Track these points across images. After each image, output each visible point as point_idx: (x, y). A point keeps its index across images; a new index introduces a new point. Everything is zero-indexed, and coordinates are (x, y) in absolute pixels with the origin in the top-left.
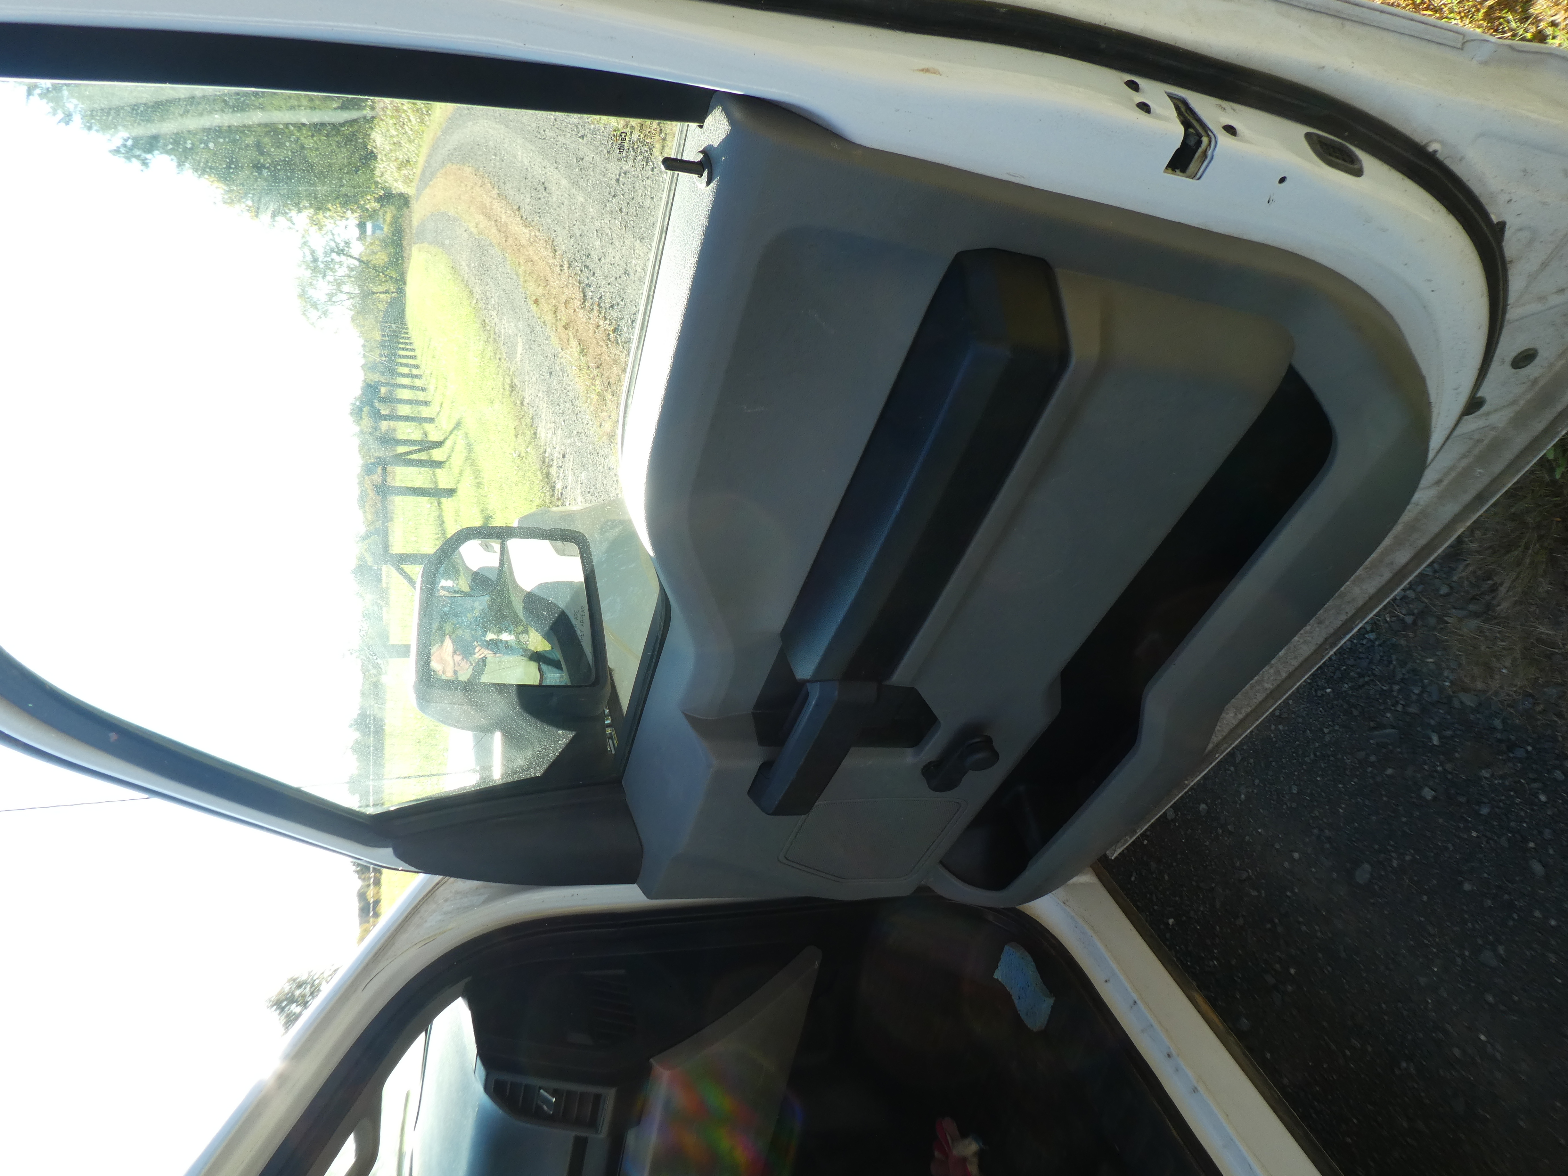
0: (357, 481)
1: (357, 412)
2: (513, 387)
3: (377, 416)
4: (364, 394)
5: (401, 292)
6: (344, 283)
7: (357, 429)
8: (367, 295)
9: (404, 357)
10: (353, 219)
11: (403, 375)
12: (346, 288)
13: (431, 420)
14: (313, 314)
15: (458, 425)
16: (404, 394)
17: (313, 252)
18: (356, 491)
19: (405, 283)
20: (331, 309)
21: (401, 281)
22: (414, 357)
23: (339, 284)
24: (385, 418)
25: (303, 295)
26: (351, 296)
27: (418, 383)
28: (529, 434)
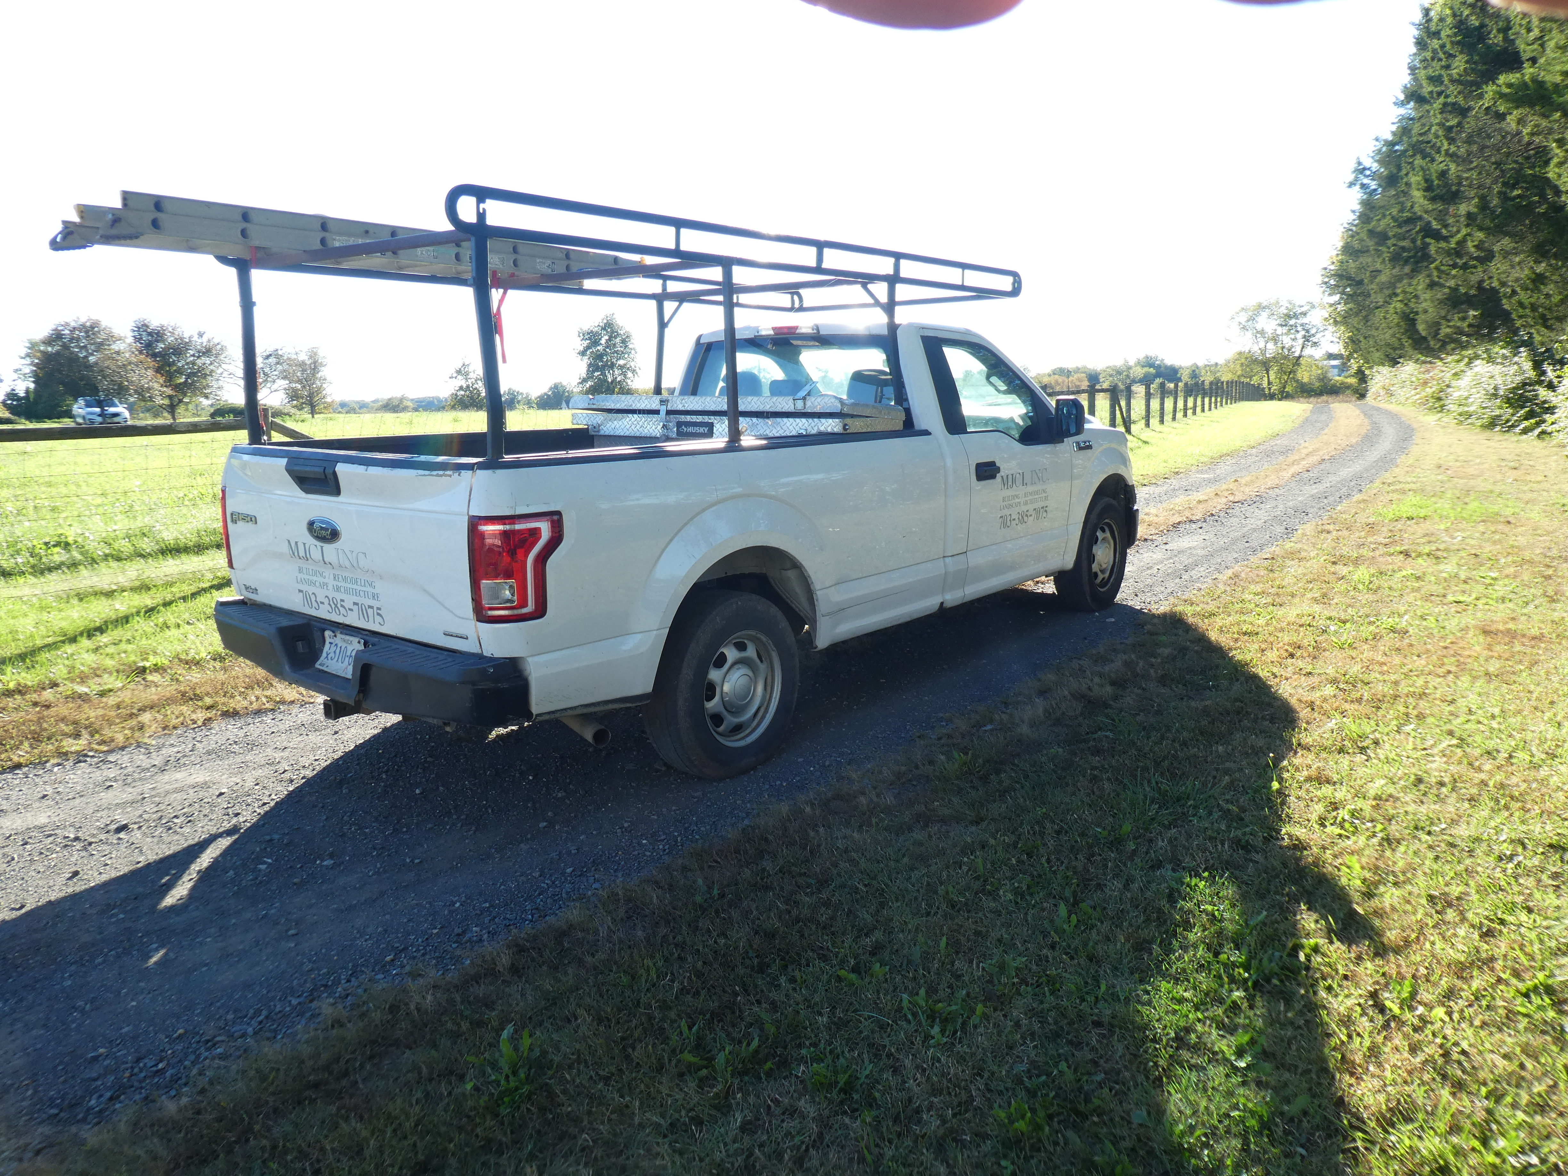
0: (1080, 366)
1: (1149, 363)
2: (1177, 473)
3: (1146, 381)
4: (1166, 367)
5: (1272, 397)
6: (1276, 343)
7: (1132, 363)
8: (1266, 365)
9: (1203, 402)
10: (1337, 348)
11: (1186, 402)
12: (1271, 346)
13: (1148, 425)
14: (1243, 318)
15: (1146, 442)
16: (1169, 404)
17: (1304, 314)
18: (1069, 365)
19: (1280, 400)
20: (1249, 334)
21: (1284, 396)
22: (1203, 410)
23: (1275, 339)
24: (1148, 388)
25: (1261, 307)
26: (1263, 351)
27: (1180, 415)
28: (1145, 482)
